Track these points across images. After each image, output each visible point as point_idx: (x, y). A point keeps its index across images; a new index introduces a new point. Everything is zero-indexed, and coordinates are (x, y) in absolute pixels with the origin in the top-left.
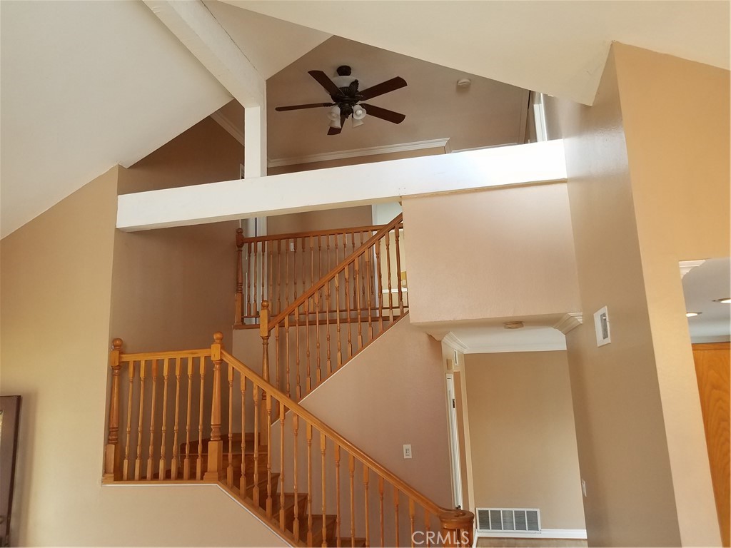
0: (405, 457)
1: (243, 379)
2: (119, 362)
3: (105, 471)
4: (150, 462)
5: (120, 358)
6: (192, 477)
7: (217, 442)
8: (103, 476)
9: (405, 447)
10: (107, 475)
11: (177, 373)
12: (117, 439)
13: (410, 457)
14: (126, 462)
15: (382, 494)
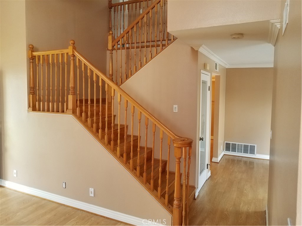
0: (174, 111)
1: (83, 65)
2: (32, 56)
3: (29, 106)
4: (46, 103)
5: (32, 54)
6: (63, 112)
7: (72, 96)
8: (28, 108)
9: (174, 106)
10: (30, 108)
11: (55, 61)
12: (34, 92)
13: (177, 111)
14: (37, 103)
15: (147, 126)
